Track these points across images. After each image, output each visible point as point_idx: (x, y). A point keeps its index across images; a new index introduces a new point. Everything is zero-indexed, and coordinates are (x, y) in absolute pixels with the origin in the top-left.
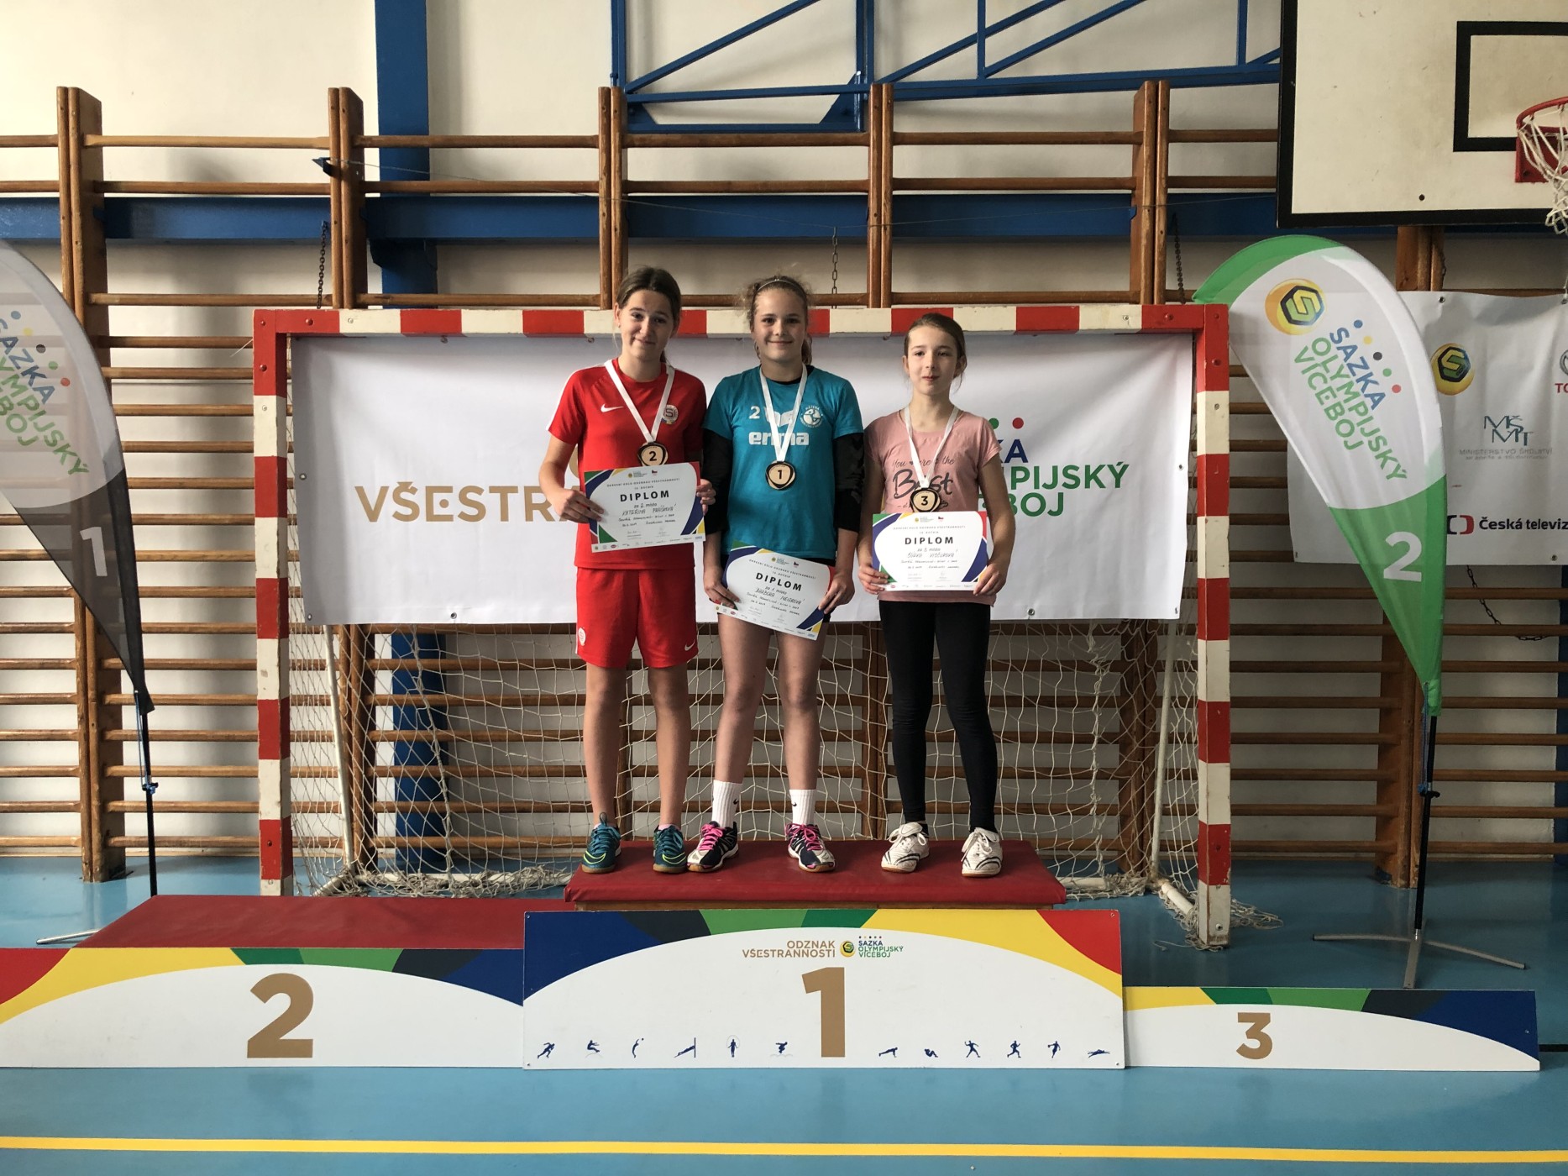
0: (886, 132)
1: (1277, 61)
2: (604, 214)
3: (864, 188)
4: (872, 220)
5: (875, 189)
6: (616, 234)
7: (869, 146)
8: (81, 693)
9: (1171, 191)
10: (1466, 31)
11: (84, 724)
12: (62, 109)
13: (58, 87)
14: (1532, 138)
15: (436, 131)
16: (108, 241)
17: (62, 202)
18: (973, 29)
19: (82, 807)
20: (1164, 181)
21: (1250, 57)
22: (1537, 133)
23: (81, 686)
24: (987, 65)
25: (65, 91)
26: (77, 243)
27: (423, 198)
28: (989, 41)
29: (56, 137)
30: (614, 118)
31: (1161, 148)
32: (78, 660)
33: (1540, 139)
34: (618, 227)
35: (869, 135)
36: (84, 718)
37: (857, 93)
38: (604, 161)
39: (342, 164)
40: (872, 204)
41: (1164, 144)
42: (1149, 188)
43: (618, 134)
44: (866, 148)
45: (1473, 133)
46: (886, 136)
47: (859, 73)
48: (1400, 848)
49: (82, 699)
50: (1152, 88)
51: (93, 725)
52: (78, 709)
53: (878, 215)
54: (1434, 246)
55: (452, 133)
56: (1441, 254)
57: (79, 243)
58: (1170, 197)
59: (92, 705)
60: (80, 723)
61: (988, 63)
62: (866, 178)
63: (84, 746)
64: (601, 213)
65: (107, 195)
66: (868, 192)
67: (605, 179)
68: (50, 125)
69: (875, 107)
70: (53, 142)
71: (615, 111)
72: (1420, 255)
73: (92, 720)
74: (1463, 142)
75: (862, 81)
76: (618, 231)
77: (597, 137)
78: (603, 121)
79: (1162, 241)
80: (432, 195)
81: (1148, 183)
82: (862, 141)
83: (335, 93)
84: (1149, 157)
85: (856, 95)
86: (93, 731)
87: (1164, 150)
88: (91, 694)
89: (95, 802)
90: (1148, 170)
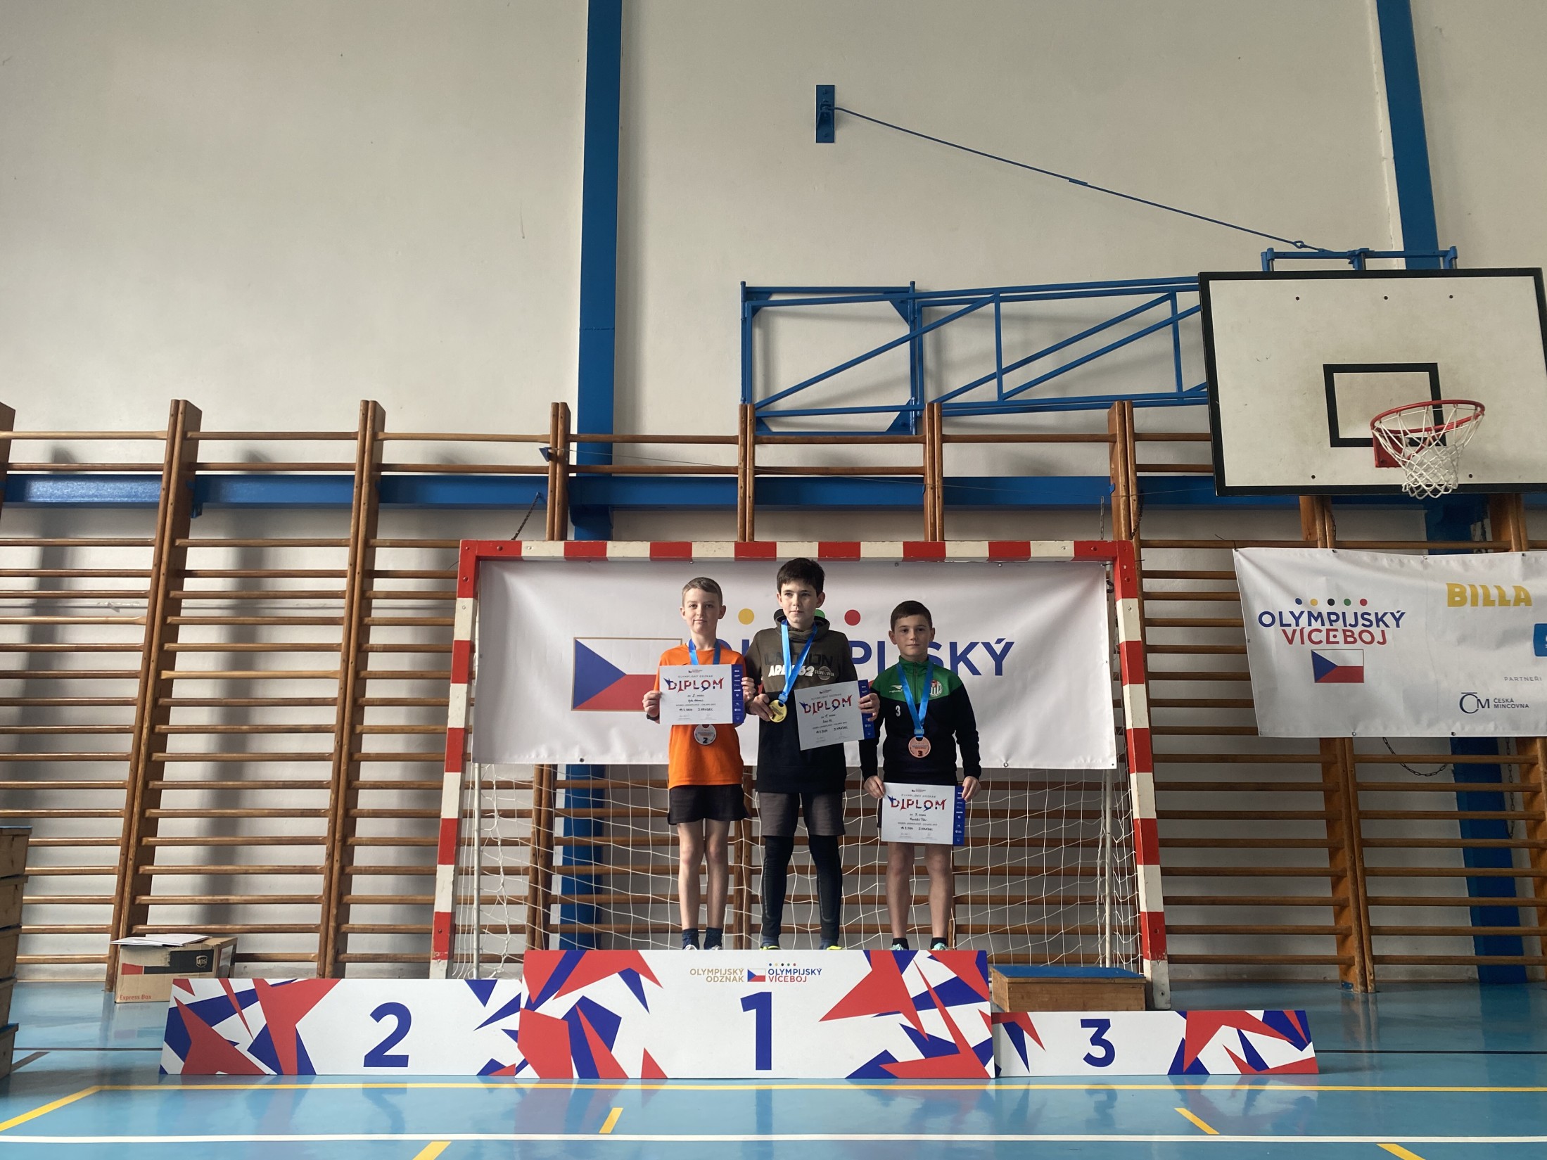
0: (937, 434)
1: (1206, 390)
2: (741, 487)
3: (922, 472)
4: (929, 492)
5: (931, 471)
6: (749, 500)
7: (925, 443)
8: (331, 835)
9: (1139, 474)
10: (1330, 370)
11: (330, 860)
12: (363, 414)
13: (363, 401)
14: (1384, 437)
15: (618, 430)
16: (381, 505)
17: (356, 479)
18: (994, 370)
19: (322, 928)
20: (1133, 467)
21: (1184, 389)
22: (1387, 433)
23: (331, 829)
24: (1004, 392)
25: (367, 403)
26: (364, 504)
27: (608, 478)
28: (1004, 377)
29: (357, 433)
30: (750, 424)
31: (1130, 443)
32: (331, 809)
33: (1389, 437)
34: (751, 495)
35: (925, 436)
36: (330, 856)
37: (912, 411)
38: (743, 452)
39: (558, 454)
40: (929, 481)
41: (1132, 442)
42: (1123, 470)
43: (752, 435)
44: (922, 445)
45: (1343, 435)
46: (937, 437)
47: (913, 398)
48: (1357, 959)
49: (331, 840)
50: (1121, 406)
51: (337, 861)
52: (327, 848)
53: (933, 488)
54: (1325, 512)
55: (628, 433)
56: (1331, 516)
57: (366, 504)
58: (1139, 478)
59: (338, 845)
60: (327, 859)
61: (1005, 391)
62: (922, 465)
63: (328, 878)
64: (739, 486)
65: (383, 473)
66: (924, 474)
67: (742, 464)
68: (354, 425)
69: (929, 418)
70: (355, 436)
71: (750, 420)
72: (1317, 517)
73: (337, 857)
74: (1336, 441)
75: (916, 403)
76: (751, 498)
77: (738, 436)
78: (741, 426)
79: (1135, 506)
80: (613, 475)
81: (1123, 467)
82: (920, 440)
83: (556, 406)
84: (1122, 451)
85: (911, 413)
86: (336, 866)
87: (1132, 446)
88: (337, 836)
89: (332, 924)
90: (1122, 459)
